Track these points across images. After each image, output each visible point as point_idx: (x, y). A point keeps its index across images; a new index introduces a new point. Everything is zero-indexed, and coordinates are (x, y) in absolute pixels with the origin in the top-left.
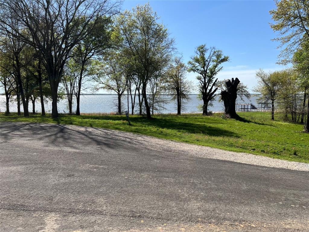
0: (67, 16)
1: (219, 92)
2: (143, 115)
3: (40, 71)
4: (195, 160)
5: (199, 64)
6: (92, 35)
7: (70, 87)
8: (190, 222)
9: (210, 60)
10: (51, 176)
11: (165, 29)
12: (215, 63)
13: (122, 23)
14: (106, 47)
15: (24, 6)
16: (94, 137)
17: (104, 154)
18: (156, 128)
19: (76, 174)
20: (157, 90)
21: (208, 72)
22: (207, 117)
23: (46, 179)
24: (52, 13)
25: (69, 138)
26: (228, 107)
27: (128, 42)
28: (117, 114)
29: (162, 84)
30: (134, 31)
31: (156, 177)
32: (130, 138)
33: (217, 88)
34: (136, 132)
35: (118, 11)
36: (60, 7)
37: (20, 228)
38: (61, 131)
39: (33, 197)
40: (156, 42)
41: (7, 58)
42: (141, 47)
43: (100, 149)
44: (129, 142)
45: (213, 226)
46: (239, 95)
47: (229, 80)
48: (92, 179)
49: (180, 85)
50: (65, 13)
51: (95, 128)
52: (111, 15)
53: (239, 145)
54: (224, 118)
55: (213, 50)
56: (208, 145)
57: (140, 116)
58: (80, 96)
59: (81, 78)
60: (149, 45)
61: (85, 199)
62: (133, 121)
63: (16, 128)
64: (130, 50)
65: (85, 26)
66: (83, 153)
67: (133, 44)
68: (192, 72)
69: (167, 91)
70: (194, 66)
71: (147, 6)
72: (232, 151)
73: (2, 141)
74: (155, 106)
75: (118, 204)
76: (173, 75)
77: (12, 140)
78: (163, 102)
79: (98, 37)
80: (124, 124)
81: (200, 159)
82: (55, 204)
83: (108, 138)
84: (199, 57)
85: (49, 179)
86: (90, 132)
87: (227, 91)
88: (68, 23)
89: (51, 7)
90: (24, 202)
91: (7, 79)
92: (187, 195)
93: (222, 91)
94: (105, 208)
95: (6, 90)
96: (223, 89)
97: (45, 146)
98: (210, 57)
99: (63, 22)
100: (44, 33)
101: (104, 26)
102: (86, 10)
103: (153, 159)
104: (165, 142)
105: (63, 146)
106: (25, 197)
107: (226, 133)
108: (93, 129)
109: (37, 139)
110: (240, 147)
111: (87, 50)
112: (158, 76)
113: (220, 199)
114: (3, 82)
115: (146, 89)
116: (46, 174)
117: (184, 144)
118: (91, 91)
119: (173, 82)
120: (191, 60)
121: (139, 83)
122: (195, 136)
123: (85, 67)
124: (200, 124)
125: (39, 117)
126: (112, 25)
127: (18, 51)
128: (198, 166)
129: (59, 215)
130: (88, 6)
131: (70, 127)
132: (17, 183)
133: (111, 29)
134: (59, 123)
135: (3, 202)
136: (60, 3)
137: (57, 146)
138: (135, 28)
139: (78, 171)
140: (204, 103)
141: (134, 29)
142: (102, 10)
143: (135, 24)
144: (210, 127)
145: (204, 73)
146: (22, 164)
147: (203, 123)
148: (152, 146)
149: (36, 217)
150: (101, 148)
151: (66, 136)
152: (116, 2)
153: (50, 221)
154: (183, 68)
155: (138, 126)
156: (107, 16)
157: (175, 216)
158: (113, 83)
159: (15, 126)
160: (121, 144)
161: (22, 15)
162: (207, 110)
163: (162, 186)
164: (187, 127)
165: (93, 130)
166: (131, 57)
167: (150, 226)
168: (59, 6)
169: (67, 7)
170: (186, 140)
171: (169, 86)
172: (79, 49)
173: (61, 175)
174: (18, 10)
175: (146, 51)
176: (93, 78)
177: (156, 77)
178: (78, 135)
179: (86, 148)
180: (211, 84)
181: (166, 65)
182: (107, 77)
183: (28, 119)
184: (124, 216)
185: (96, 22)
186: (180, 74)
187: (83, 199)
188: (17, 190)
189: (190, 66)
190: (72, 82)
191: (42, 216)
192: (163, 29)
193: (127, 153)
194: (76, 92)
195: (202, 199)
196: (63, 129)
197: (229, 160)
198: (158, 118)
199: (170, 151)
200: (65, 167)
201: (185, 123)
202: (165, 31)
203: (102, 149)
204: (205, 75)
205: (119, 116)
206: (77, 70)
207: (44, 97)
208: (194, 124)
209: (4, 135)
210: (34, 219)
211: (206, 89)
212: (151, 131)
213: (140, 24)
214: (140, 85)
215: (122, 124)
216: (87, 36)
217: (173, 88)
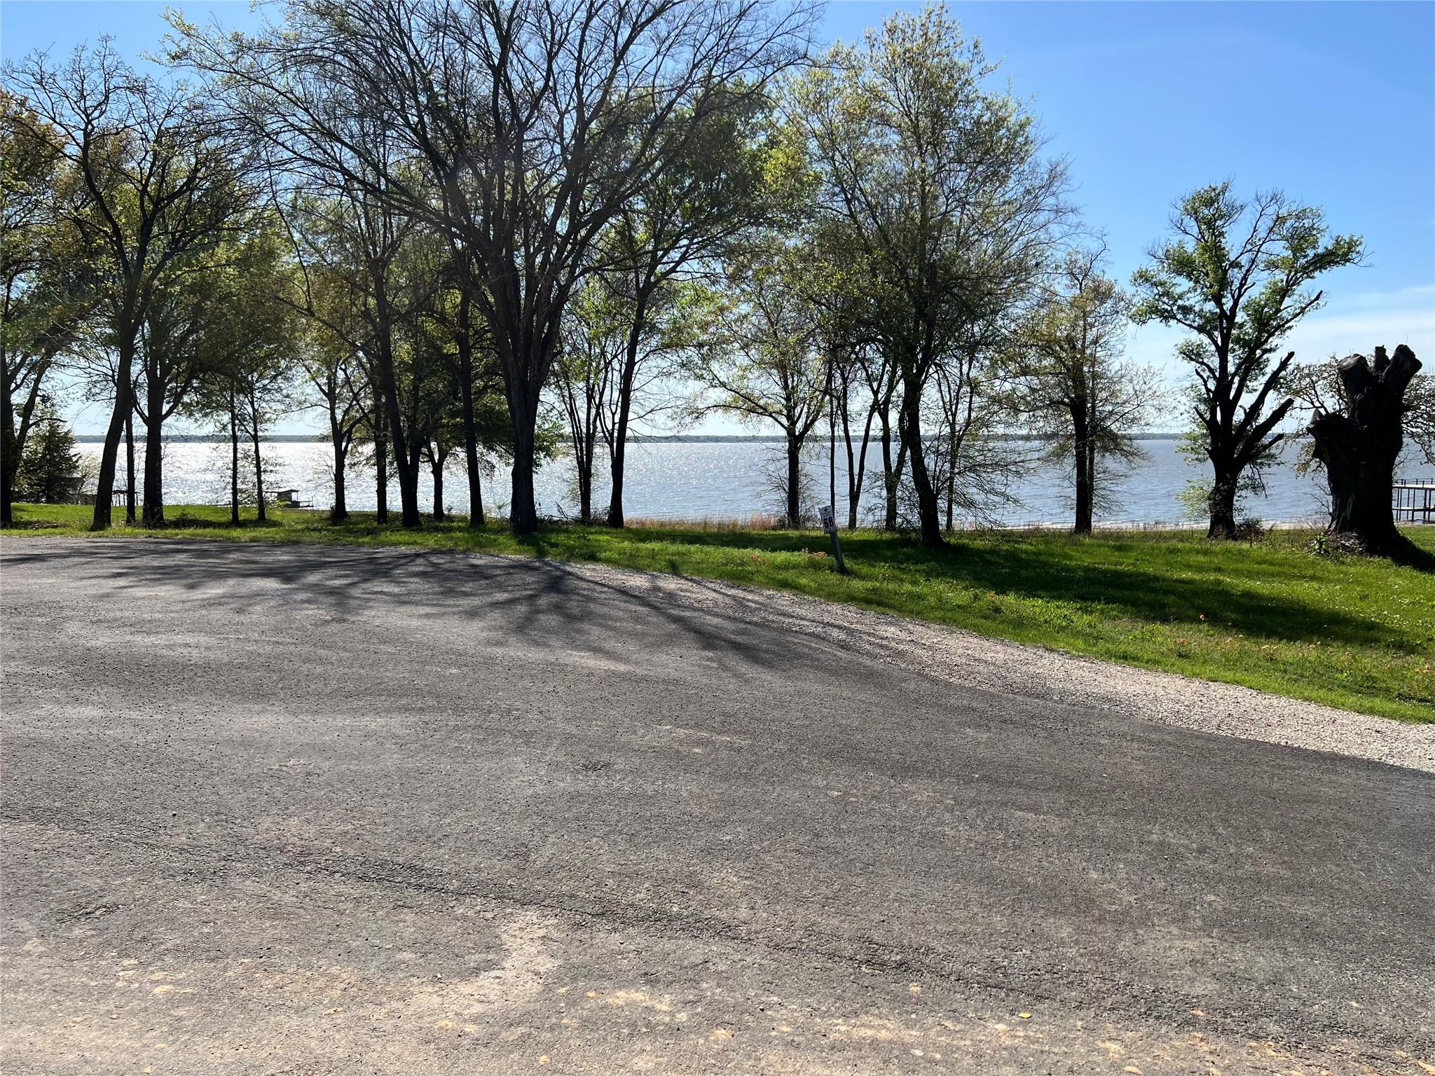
0: (580, 93)
1: (1299, 419)
2: (902, 531)
3: (467, 336)
4: (1170, 744)
5: (1192, 284)
6: (682, 169)
7: (586, 406)
8: (1151, 1020)
9: (1253, 261)
10: (518, 762)
11: (1023, 117)
12: (1281, 276)
13: (817, 104)
14: (740, 222)
15: (411, 62)
16: (688, 614)
17: (731, 686)
18: (966, 588)
19: (620, 763)
20: (974, 415)
21: (1238, 319)
22: (1230, 544)
23: (499, 773)
24: (518, 85)
25: (587, 616)
26: (1352, 497)
27: (843, 190)
28: (781, 525)
29: (997, 382)
30: (873, 136)
31: (974, 803)
32: (845, 628)
33: (1290, 402)
34: (873, 601)
35: (802, 52)
36: (551, 57)
37: (406, 955)
38: (553, 587)
39: (451, 839)
40: (977, 181)
41: (342, 287)
42: (905, 210)
43: (715, 665)
44: (844, 646)
45: (1269, 1053)
46: (1412, 435)
47: (1361, 360)
48: (687, 786)
49: (1093, 389)
50: (573, 81)
51: (691, 580)
52: (770, 70)
53: (1411, 688)
54: (1325, 553)
55: (1271, 210)
56: (1239, 676)
57: (887, 536)
58: (626, 445)
59: (631, 364)
60: (942, 199)
61: (661, 867)
62: (856, 558)
63: (378, 570)
64: (849, 226)
65: (653, 131)
66: (645, 679)
67: (863, 199)
68: (1155, 323)
69: (1023, 417)
70: (1166, 294)
71: (934, 18)
72: (1372, 711)
73: (328, 618)
74: (965, 491)
75: (801, 901)
76: (1058, 342)
77: (366, 613)
78: (1001, 466)
79: (709, 178)
80: (815, 566)
81: (1197, 737)
82: (539, 875)
83: (746, 623)
84: (1191, 246)
85: (513, 775)
86: (671, 596)
87: (1346, 416)
88: (583, 124)
89: (515, 62)
90: (417, 857)
91: (341, 374)
92: (1132, 899)
93: (1317, 413)
94: (743, 913)
95: (333, 418)
96: (1323, 406)
97: (490, 643)
98: (1253, 246)
99: (561, 121)
100: (484, 172)
101: (732, 126)
102: (660, 57)
103: (959, 724)
104: (1016, 653)
105: (562, 647)
106: (422, 838)
107: (1335, 628)
108: (682, 581)
109: (459, 612)
110: (1421, 700)
111: (657, 236)
112: (978, 343)
113: (1310, 933)
114: (325, 388)
115: (922, 405)
116: (499, 752)
117: (1114, 668)
118: (671, 424)
119: (1057, 375)
120: (1152, 266)
121: (886, 378)
122: (1166, 635)
123: (649, 314)
124: (1197, 577)
125: (460, 529)
126: (773, 119)
127: (383, 253)
128: (1188, 772)
129: (553, 921)
130: (667, 43)
131: (587, 570)
132: (389, 779)
133: (764, 137)
134: (541, 554)
135: (338, 849)
136: (553, 37)
137: (537, 644)
138: (877, 124)
139: (625, 749)
140: (1219, 478)
141: (872, 131)
142: (728, 52)
143: (875, 105)
144: (1248, 595)
145: (1220, 324)
146: (406, 709)
147: (1212, 577)
148: (951, 668)
149: (465, 918)
150: (720, 662)
151: (573, 606)
152: (791, 9)
153: (522, 941)
154: (1109, 304)
155: (879, 577)
156: (750, 77)
157: (1072, 983)
158: (767, 386)
159: (371, 561)
160: (806, 650)
161: (403, 103)
162: (1235, 513)
163: (1004, 845)
164: (1126, 593)
165: (684, 587)
166: (854, 260)
167: (954, 1014)
168: (549, 53)
169: (580, 52)
170: (1122, 648)
171: (1033, 390)
172: (626, 233)
173: (558, 762)
174: (385, 82)
175: (928, 230)
176: (683, 365)
177: (971, 349)
178: (623, 605)
179: (655, 659)
180: (1259, 384)
181: (1022, 290)
182: (741, 359)
183: (417, 537)
184: (831, 956)
185: (704, 106)
186: (1091, 334)
187: (650, 866)
188: (392, 806)
189: (1143, 295)
190: (591, 381)
191: (489, 915)
192: (1012, 120)
193: (834, 690)
194: (610, 427)
195: (1209, 925)
196: (559, 578)
197: (1355, 752)
198: (979, 544)
199: (1042, 697)
200: (575, 731)
201: (1116, 574)
202: (1022, 127)
203: (725, 668)
204: (1226, 338)
205: (792, 533)
206: (616, 328)
207: (480, 448)
208: (1164, 580)
209: (332, 592)
210: (459, 924)
211: (1229, 408)
212: (941, 604)
213: (898, 104)
214: (891, 388)
215: (806, 568)
216: (660, 177)
217: (1054, 404)
